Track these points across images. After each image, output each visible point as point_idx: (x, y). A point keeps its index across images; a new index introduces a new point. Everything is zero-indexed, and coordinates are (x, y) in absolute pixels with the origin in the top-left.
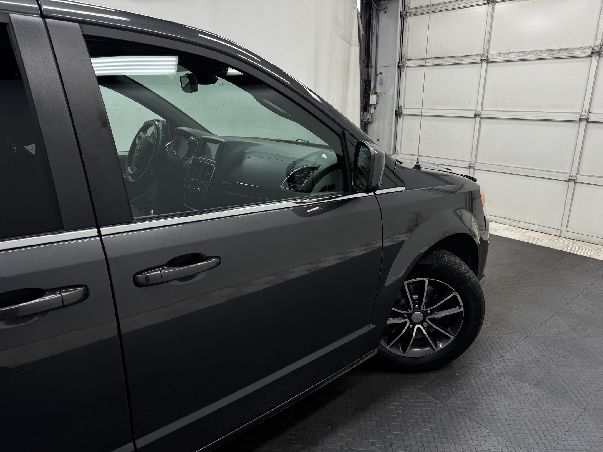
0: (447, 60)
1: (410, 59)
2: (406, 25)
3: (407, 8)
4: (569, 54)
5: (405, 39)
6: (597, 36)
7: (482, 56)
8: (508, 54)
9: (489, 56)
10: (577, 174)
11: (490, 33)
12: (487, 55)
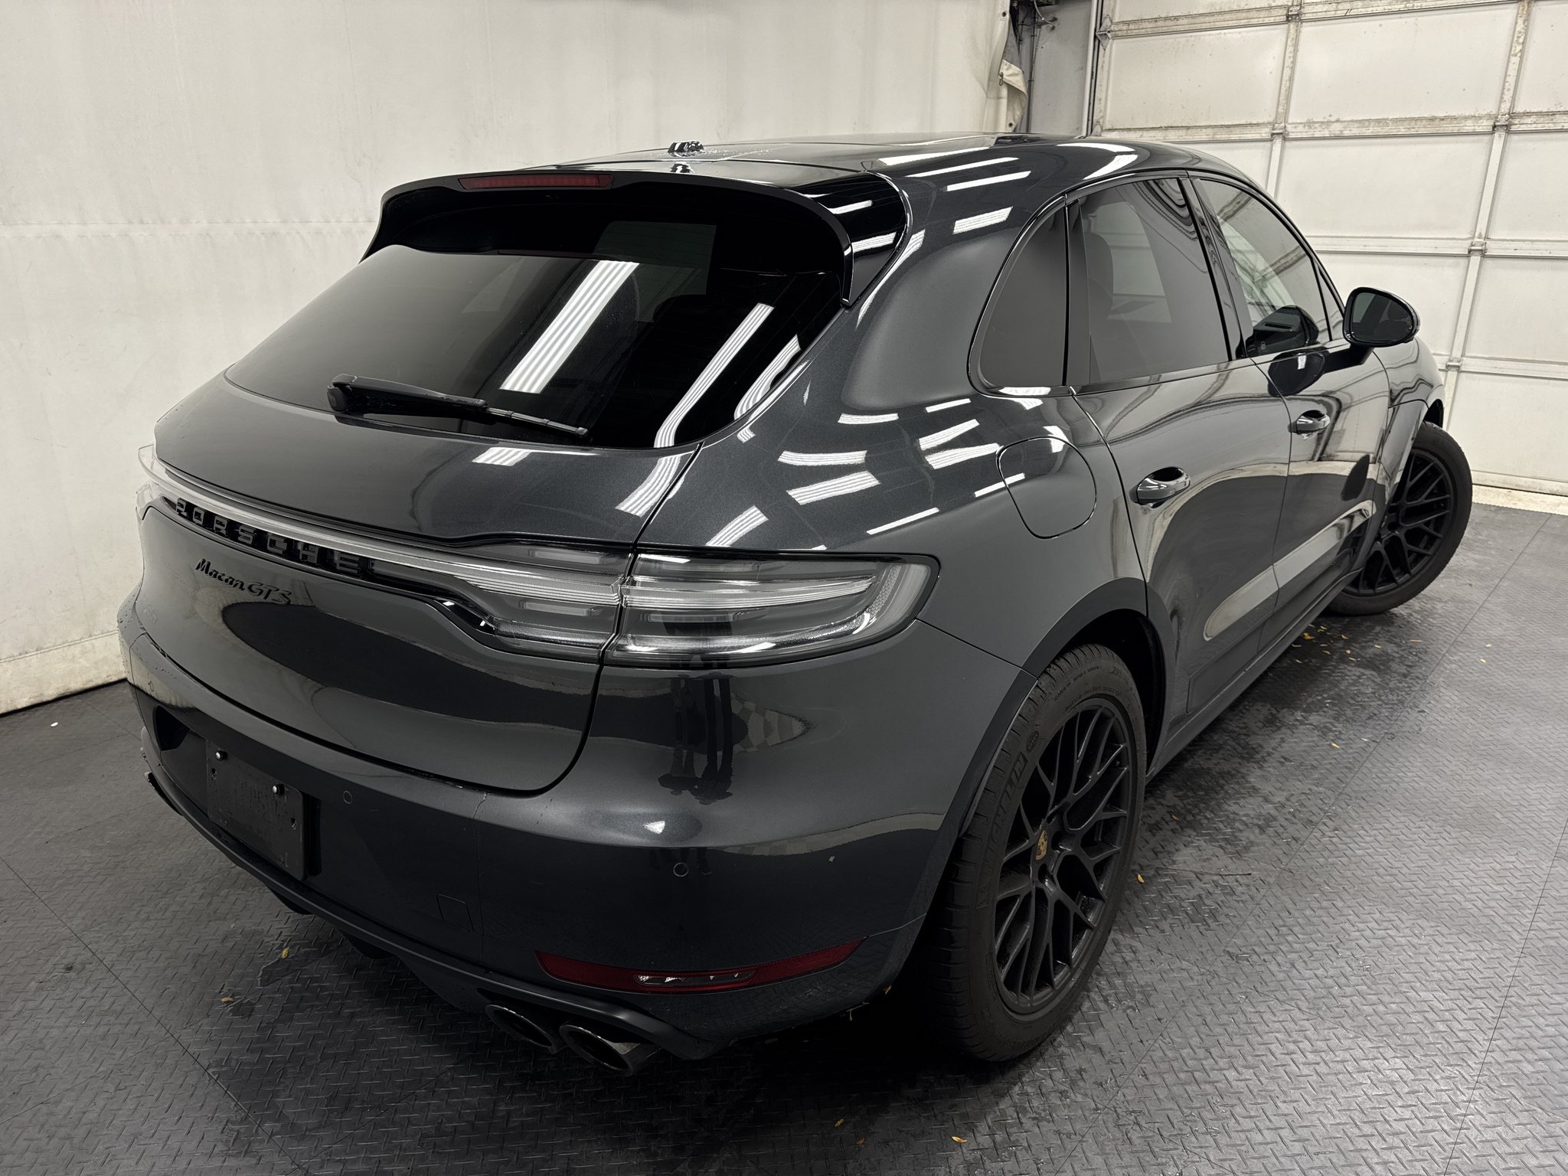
0: (1197, 133)
1: (1109, 129)
2: (1104, 56)
3: (1106, 22)
4: (1451, 128)
5: (1101, 85)
6: (1504, 96)
7: (1274, 126)
8: (1328, 123)
9: (1289, 128)
10: (1462, 356)
11: (1290, 80)
12: (1283, 125)
